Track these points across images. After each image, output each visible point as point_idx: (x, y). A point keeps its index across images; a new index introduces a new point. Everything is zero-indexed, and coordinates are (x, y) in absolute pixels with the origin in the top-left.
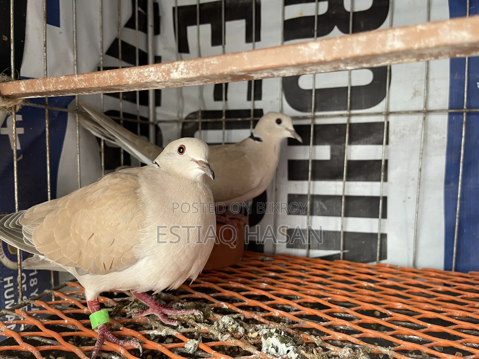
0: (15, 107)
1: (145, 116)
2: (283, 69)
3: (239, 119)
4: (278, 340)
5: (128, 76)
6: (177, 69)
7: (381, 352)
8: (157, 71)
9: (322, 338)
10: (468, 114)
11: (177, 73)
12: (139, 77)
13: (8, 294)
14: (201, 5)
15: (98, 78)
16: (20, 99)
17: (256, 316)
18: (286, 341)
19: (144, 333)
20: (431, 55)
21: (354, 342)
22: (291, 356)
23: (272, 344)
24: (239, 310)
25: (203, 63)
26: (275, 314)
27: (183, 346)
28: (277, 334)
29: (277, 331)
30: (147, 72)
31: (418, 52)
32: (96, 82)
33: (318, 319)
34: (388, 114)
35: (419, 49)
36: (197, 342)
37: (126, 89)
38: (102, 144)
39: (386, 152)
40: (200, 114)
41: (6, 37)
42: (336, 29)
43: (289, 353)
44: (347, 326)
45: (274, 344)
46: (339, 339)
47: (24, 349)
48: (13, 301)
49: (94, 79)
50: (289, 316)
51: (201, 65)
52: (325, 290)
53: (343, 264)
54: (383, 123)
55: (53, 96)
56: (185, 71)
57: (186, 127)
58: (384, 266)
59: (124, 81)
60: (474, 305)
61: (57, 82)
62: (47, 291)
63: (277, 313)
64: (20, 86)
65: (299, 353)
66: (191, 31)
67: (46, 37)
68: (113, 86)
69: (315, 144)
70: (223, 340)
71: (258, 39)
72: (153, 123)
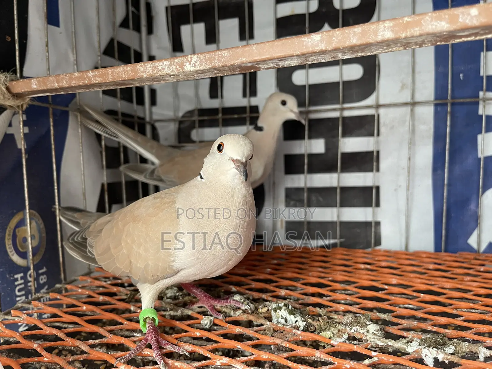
0: (22, 106)
1: (141, 115)
2: (288, 60)
3: (236, 116)
4: (287, 312)
5: (142, 70)
6: (190, 62)
7: (380, 317)
8: (170, 65)
9: (326, 309)
10: (453, 104)
11: (190, 65)
12: (154, 70)
13: (19, 291)
14: (194, 4)
15: (112, 73)
16: (28, 98)
17: (264, 296)
18: (294, 313)
19: (161, 314)
20: (416, 44)
21: (355, 311)
22: (300, 324)
23: (282, 316)
24: (247, 292)
25: (215, 55)
26: (281, 293)
27: (199, 322)
28: (285, 308)
29: (285, 305)
30: (161, 65)
31: (405, 41)
32: (110, 77)
33: (321, 296)
34: (378, 106)
35: (405, 38)
36: (212, 318)
37: (139, 83)
38: (103, 143)
39: (377, 143)
40: (196, 112)
41: (9, 37)
42: (326, 27)
43: (298, 322)
44: (348, 300)
45: (283, 316)
46: (341, 310)
47: (48, 332)
48: (24, 298)
49: (108, 74)
50: (295, 294)
51: (213, 57)
52: (326, 273)
53: (340, 250)
54: (373, 116)
55: (62, 93)
56: (198, 63)
57: (182, 126)
58: (380, 250)
59: (139, 75)
60: (463, 279)
61: (71, 79)
62: (58, 286)
63: (283, 293)
64: (32, 84)
65: (306, 322)
66: (185, 30)
67: (47, 36)
68: (128, 80)
69: (310, 138)
70: (236, 316)
71: (252, 37)
72: (149, 123)
